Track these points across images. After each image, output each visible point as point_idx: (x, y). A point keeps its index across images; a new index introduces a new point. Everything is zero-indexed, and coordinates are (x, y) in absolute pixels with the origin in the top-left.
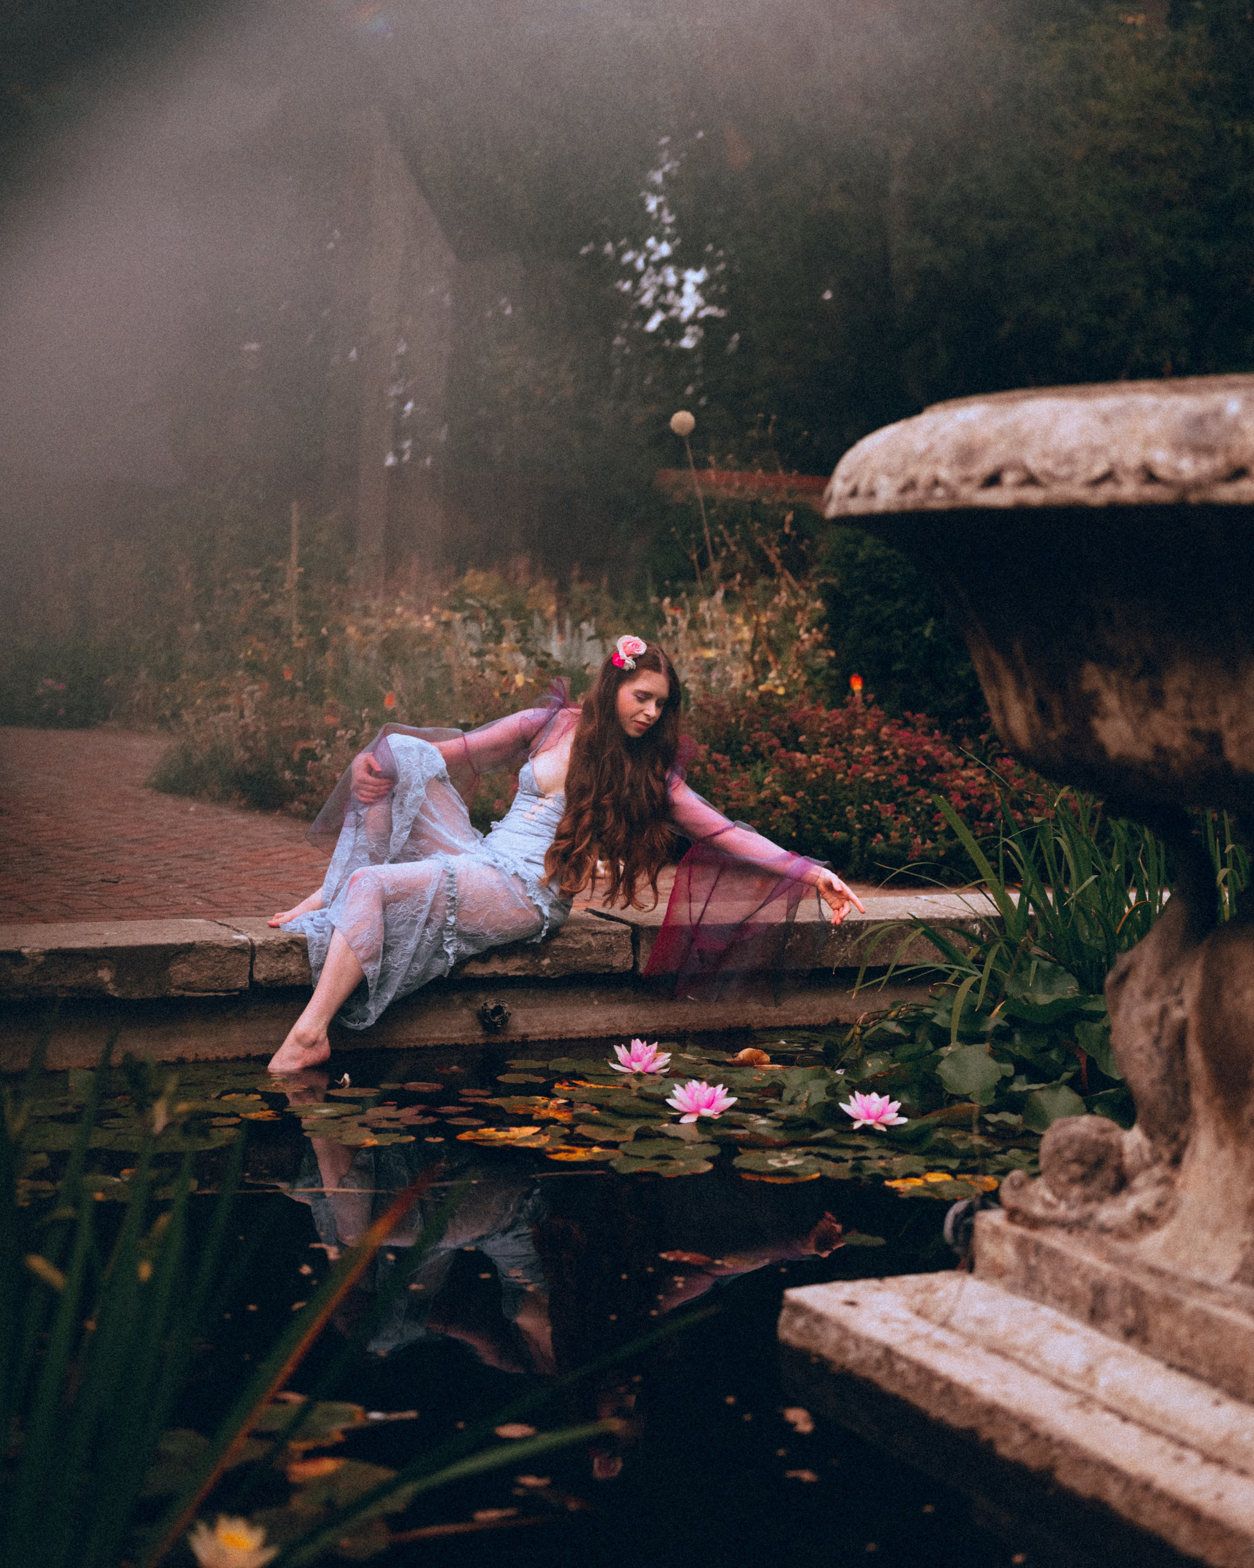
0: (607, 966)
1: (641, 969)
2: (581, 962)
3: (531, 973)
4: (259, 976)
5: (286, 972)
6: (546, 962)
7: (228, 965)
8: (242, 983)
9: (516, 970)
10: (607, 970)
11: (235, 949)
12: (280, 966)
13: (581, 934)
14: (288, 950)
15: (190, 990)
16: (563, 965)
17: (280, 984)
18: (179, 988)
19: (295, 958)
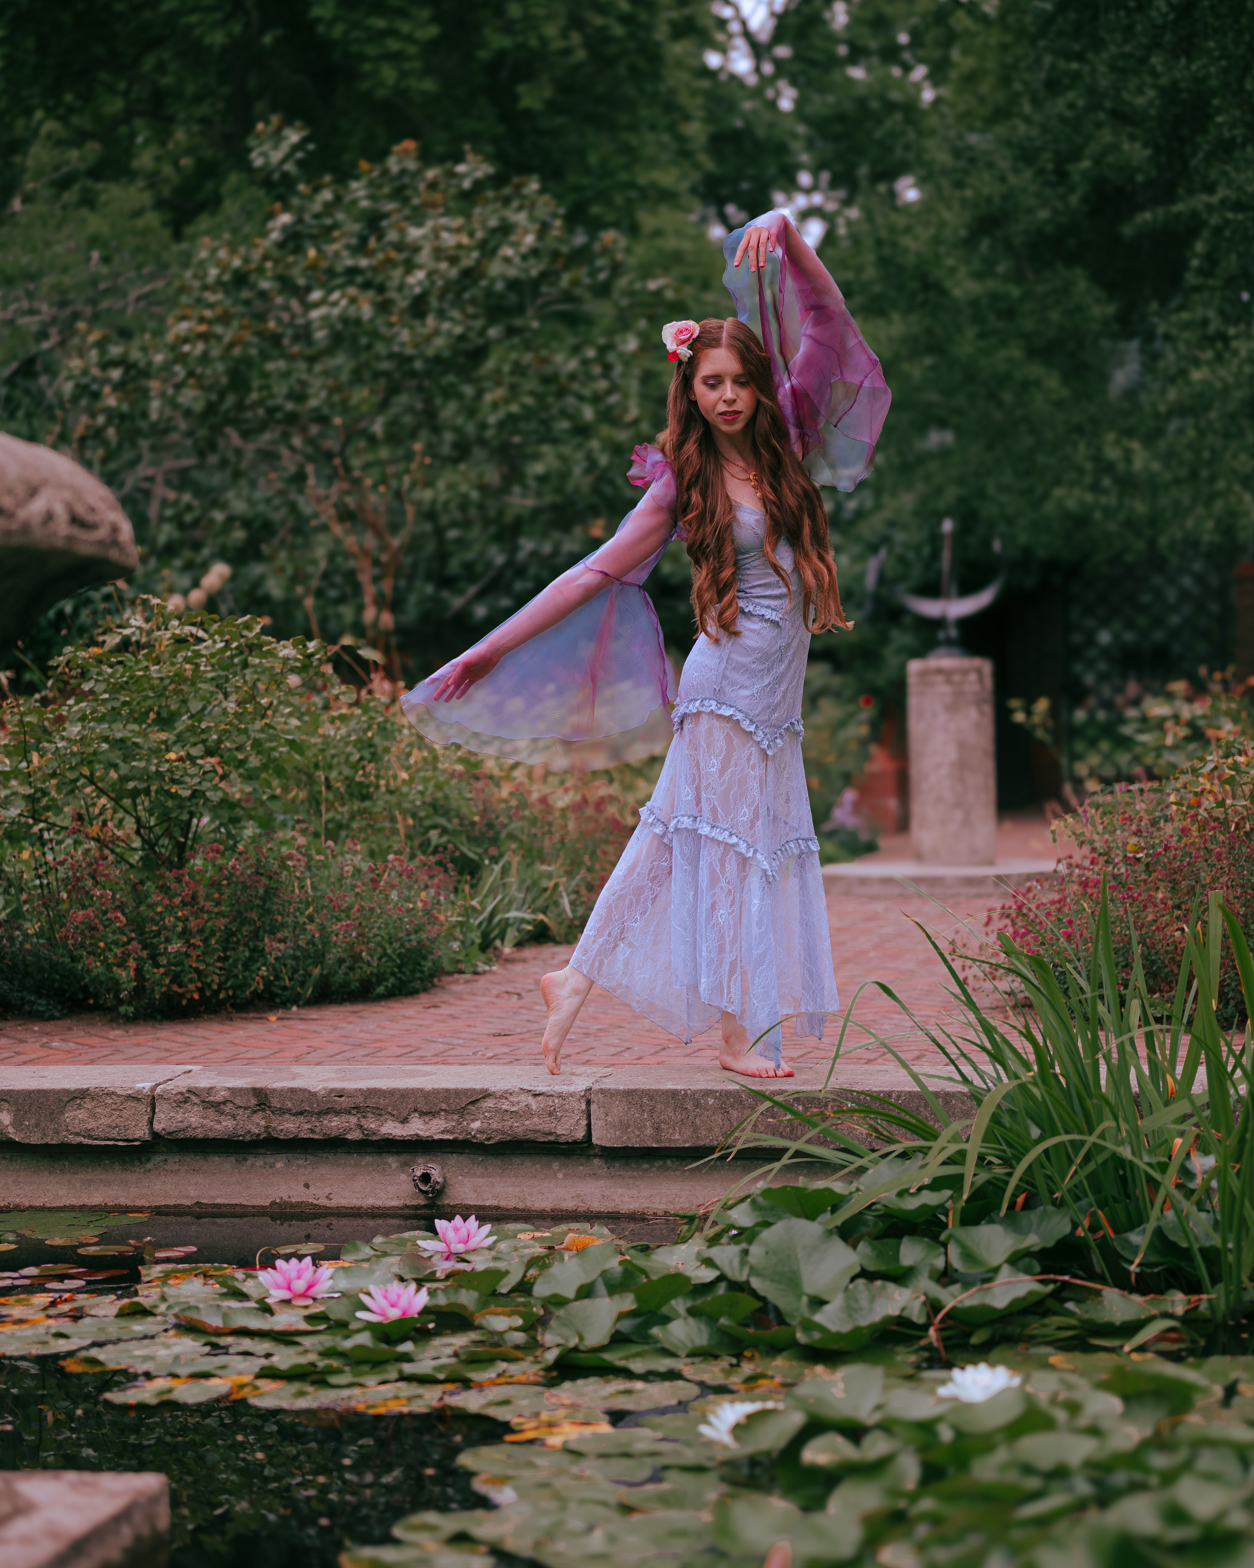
0: (551, 1134)
1: (595, 1140)
2: (520, 1128)
3: (461, 1137)
4: (157, 1127)
5: (185, 1124)
6: (476, 1125)
7: (126, 1114)
8: (141, 1132)
9: (443, 1132)
10: (552, 1138)
11: (130, 1097)
12: (180, 1117)
13: (519, 1094)
14: (186, 1100)
15: (90, 1137)
16: (497, 1130)
17: (181, 1136)
18: (78, 1134)
19: (196, 1109)
